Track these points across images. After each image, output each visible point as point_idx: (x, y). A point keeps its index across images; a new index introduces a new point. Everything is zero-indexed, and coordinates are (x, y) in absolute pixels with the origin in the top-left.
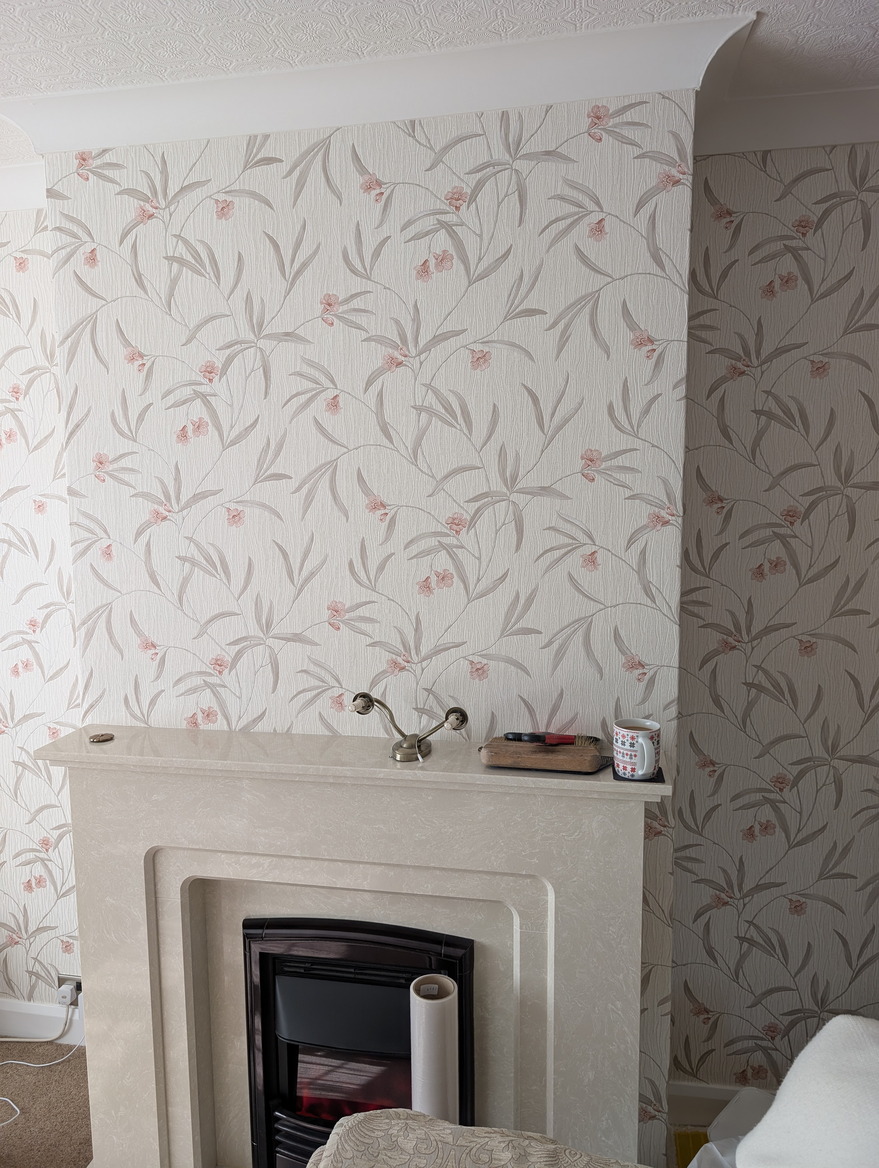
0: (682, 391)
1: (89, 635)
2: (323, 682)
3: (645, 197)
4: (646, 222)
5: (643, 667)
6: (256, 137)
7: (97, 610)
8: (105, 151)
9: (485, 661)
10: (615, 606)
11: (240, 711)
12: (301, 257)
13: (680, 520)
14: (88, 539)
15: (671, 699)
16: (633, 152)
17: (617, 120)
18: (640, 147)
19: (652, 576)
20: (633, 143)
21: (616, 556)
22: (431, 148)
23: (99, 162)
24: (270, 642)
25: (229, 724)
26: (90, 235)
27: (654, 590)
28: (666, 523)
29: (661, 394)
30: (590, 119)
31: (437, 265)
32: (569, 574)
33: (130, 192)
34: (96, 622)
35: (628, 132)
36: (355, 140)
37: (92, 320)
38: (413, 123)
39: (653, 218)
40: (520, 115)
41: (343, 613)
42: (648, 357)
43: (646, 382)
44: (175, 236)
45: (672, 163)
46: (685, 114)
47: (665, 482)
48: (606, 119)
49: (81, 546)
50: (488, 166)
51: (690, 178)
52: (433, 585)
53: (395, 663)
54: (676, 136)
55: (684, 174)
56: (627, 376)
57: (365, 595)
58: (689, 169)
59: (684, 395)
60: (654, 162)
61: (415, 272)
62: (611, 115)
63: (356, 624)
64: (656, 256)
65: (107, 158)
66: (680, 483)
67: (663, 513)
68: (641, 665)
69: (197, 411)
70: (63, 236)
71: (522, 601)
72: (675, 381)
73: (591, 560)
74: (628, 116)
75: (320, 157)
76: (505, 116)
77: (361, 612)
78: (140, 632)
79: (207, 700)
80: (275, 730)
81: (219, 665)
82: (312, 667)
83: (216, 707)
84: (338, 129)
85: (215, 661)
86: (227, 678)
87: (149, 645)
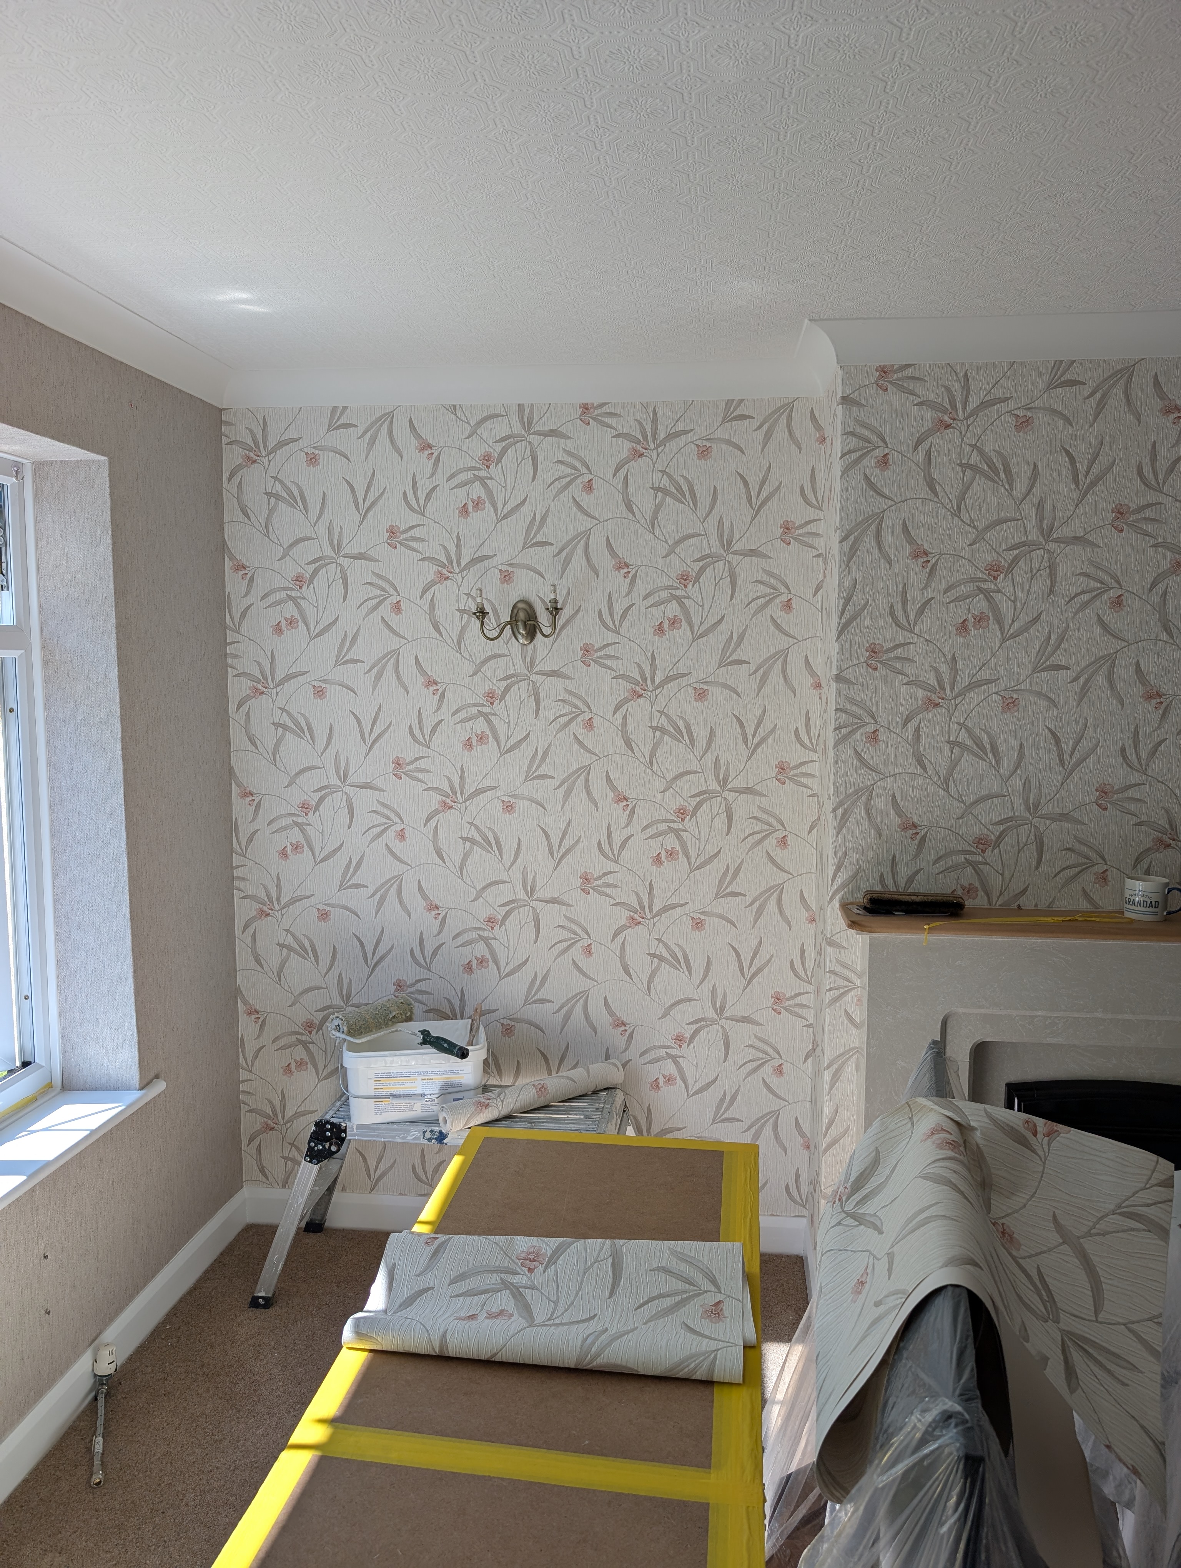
1: (847, 817)
2: (1088, 859)
6: (1062, 361)
7: (856, 792)
8: (909, 366)
11: (1002, 888)
12: (1096, 471)
14: (854, 724)
23: (900, 375)
24: (1037, 821)
25: (989, 900)
26: (884, 441)
33: (929, 404)
34: (855, 803)
36: (1158, 370)
37: (878, 518)
41: (1111, 794)
44: (970, 445)
49: (845, 731)
53: (1161, 841)
57: (1135, 777)
63: (1124, 804)
65: (909, 372)
69: (979, 606)
70: (856, 440)
75: (1123, 381)
77: (1133, 793)
78: (899, 813)
79: (968, 876)
80: (1036, 905)
81: (982, 843)
82: (1076, 846)
83: (977, 884)
84: (1143, 359)
85: (977, 840)
86: (991, 855)
87: (909, 826)
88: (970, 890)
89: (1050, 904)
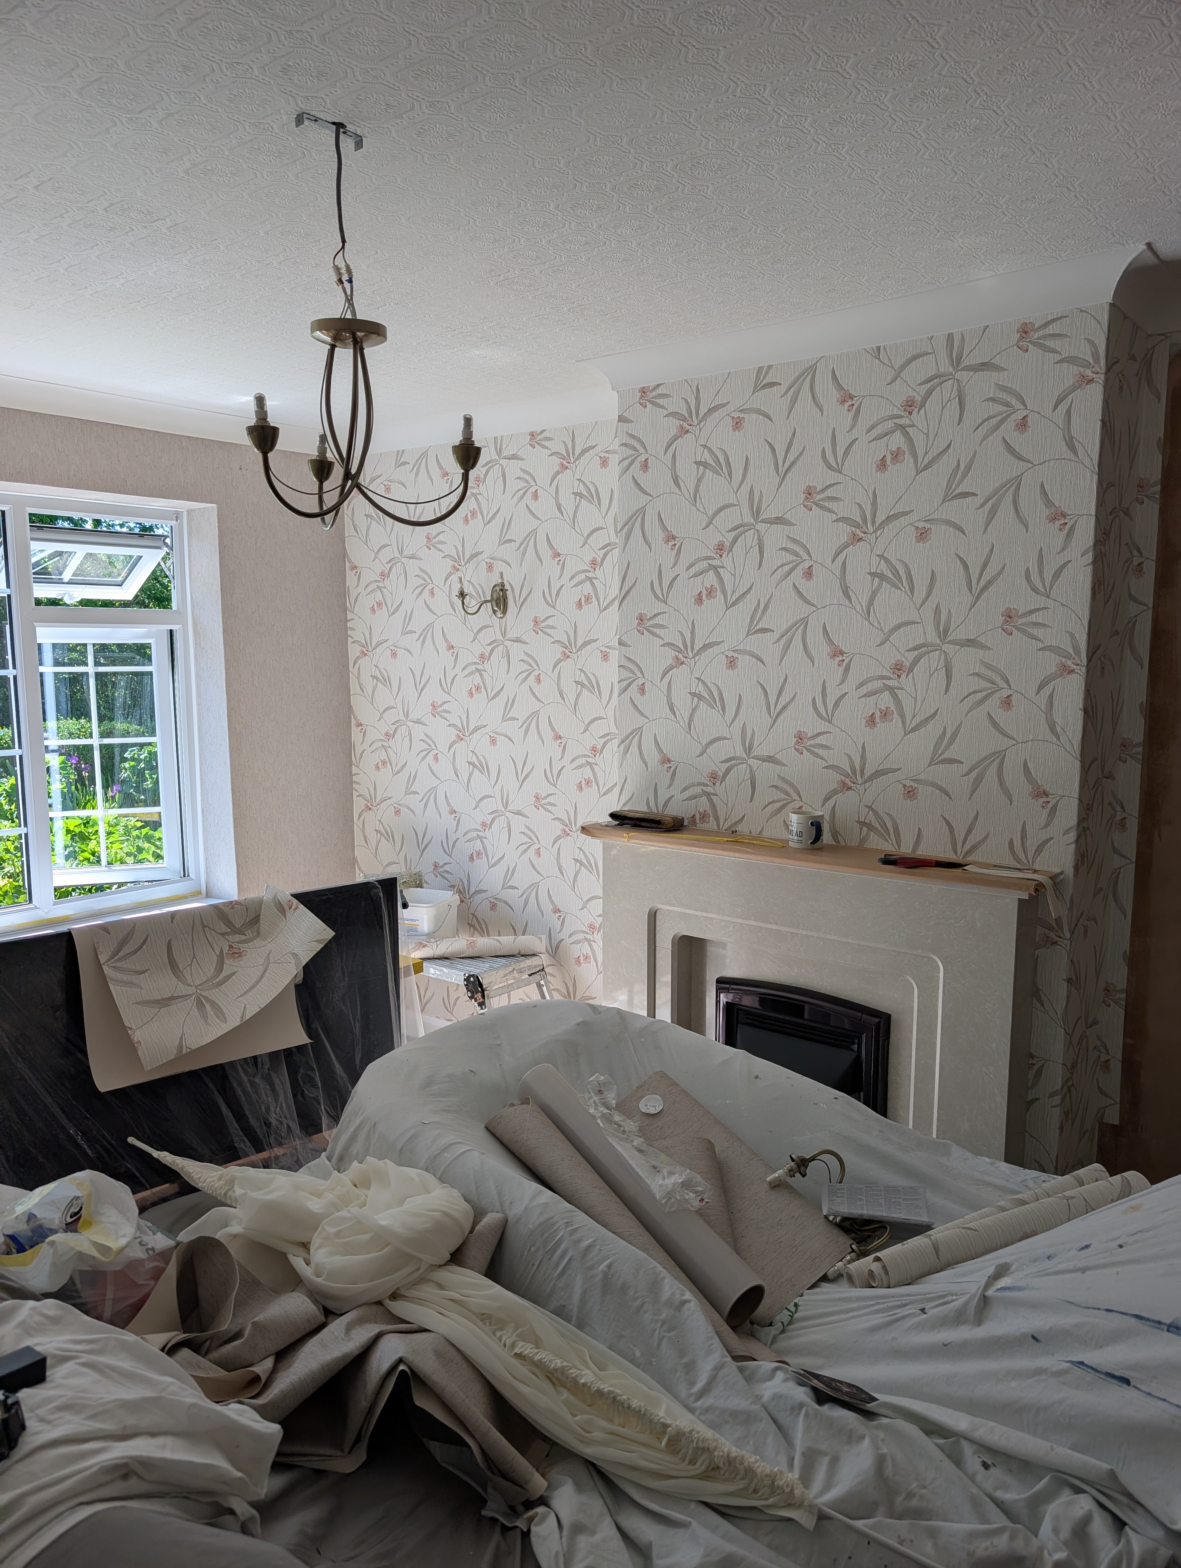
0: (1089, 558)
1: (626, 751)
2: (789, 795)
3: (1062, 396)
4: (1063, 416)
5: (1047, 796)
6: (763, 367)
7: (632, 733)
8: (659, 385)
9: (915, 785)
10: (1025, 742)
11: (727, 815)
12: (791, 457)
13: (1084, 669)
14: (631, 678)
15: (1069, 825)
16: (1054, 358)
17: (1041, 333)
18: (1060, 354)
19: (1058, 718)
20: (1054, 351)
21: (1027, 699)
22: (892, 367)
23: (654, 394)
24: (751, 762)
25: (718, 825)
26: (645, 448)
27: (1059, 729)
28: (1072, 671)
29: (1070, 561)
30: (1019, 334)
31: (892, 460)
32: (989, 713)
33: (673, 414)
34: (631, 742)
35: (1050, 343)
36: (835, 365)
37: (643, 512)
38: (879, 348)
39: (1068, 412)
40: (962, 335)
41: (806, 740)
42: (1060, 529)
43: (1058, 551)
44: (702, 445)
45: (1087, 365)
46: (1099, 323)
47: (1072, 636)
48: (1032, 333)
49: (625, 683)
50: (936, 378)
51: (1103, 377)
52: (877, 720)
53: (845, 783)
54: (1091, 342)
55: (1097, 373)
56: (1042, 546)
57: (823, 726)
58: (1101, 369)
59: (1090, 561)
60: (1072, 366)
61: (874, 466)
62: (1037, 329)
63: (816, 750)
64: (1070, 444)
65: (660, 391)
66: (1085, 637)
67: (1069, 663)
68: (1046, 794)
69: (710, 579)
70: (627, 449)
71: (948, 735)
72: (1083, 549)
73: (1007, 702)
74: (1050, 330)
75: (808, 379)
76: (950, 337)
77: (819, 740)
78: (660, 750)
79: (703, 804)
80: (750, 832)
81: (713, 776)
82: (781, 784)
83: (709, 811)
84: (823, 357)
85: (710, 775)
86: (719, 788)
87: (666, 760)
88: (704, 816)
89: (761, 831)
